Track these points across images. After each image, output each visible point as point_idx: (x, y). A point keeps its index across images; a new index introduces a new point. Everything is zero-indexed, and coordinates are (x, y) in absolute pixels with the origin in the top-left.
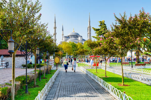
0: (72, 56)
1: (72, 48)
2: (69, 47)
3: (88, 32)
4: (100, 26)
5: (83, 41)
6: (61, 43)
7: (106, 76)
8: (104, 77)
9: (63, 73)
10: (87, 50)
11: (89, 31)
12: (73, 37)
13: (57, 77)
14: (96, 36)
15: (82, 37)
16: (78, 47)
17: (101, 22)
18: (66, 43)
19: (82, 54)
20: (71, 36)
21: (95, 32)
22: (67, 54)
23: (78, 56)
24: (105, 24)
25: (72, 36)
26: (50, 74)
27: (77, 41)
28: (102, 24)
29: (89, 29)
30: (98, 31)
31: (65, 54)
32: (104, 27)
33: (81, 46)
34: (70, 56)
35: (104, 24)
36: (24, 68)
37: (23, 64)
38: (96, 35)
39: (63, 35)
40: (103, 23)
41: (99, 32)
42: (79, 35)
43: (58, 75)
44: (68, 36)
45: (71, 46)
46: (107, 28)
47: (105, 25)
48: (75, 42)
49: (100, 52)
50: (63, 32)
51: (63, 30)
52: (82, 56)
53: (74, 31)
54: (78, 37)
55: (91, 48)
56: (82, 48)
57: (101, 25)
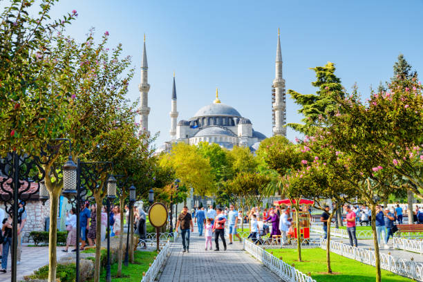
0: (210, 199)
1: (213, 168)
2: (199, 166)
3: (275, 105)
4: (318, 84)
5: (256, 139)
6: (169, 147)
7: (330, 271)
8: (322, 274)
9: (180, 261)
10: (268, 178)
11: (277, 101)
12: (215, 124)
13: (160, 272)
14: (303, 124)
15: (249, 122)
16: (237, 164)
17: (320, 69)
18: (189, 150)
19: (251, 193)
20: (205, 121)
21: (300, 107)
22: (190, 194)
23: (236, 199)
24: (337, 77)
25: (212, 121)
26: (136, 263)
27: (229, 139)
28: (326, 78)
29: (277, 93)
30: (310, 103)
31: (186, 191)
32: (331, 89)
33: (247, 158)
34: (202, 201)
35: (333, 77)
36: (37, 246)
37: (32, 230)
38: (303, 120)
39: (175, 115)
40: (328, 73)
41: (315, 106)
42: (239, 117)
43: (164, 266)
44: (197, 121)
45: (208, 160)
46: (342, 94)
47: (338, 81)
48: (224, 144)
49: (307, 188)
50: (175, 103)
51: (175, 97)
52: (248, 201)
53: (219, 102)
54: (233, 125)
55: (279, 172)
56: (252, 167)
57: (322, 82)
